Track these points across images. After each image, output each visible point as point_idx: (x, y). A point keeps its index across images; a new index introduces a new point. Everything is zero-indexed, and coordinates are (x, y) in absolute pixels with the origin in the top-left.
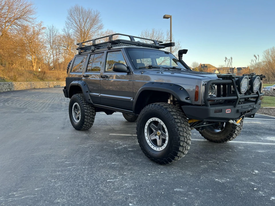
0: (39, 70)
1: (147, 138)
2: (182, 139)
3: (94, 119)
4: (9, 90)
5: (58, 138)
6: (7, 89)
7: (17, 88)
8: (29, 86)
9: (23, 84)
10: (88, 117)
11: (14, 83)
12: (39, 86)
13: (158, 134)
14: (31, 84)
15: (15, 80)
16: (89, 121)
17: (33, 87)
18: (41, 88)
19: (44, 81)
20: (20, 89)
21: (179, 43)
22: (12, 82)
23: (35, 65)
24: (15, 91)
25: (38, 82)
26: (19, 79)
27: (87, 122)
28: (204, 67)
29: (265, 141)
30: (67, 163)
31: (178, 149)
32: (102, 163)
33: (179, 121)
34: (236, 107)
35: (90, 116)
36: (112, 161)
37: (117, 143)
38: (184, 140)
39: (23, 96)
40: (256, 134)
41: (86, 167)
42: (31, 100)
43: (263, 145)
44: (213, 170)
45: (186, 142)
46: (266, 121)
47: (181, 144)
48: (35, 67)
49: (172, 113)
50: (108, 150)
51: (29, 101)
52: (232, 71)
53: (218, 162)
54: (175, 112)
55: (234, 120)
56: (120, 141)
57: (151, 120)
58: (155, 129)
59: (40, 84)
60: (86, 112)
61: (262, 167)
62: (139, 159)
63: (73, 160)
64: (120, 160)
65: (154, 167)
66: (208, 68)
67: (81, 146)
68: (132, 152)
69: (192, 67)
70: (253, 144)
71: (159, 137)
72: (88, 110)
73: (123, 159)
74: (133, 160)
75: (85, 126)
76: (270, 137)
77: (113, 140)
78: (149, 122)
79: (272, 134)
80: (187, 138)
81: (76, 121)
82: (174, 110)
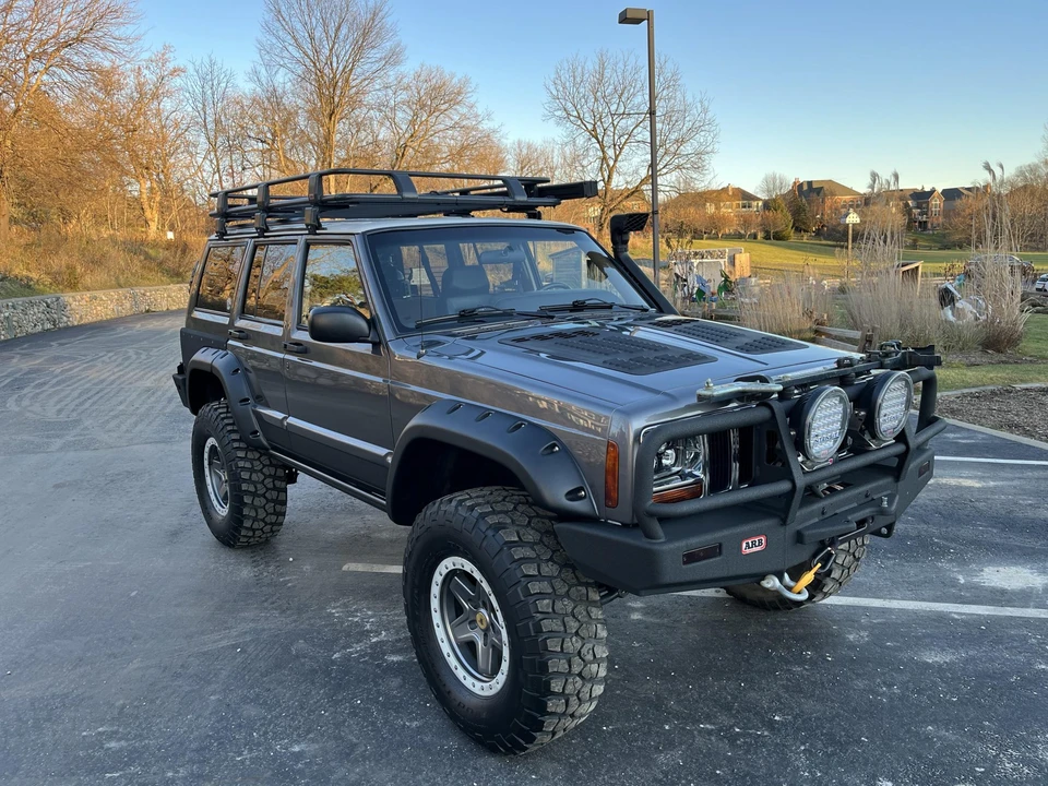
0: (170, 235)
1: (440, 633)
2: (557, 665)
3: (284, 503)
4: (48, 326)
5: (134, 594)
6: (43, 324)
7: (81, 317)
8: (128, 305)
9: (104, 298)
10: (257, 500)
11: (68, 297)
12: (164, 303)
13: (481, 621)
14: (134, 297)
15: (73, 285)
16: (262, 514)
17: (143, 307)
18: (174, 308)
19: (184, 281)
20: (95, 319)
21: (706, 103)
22: (58, 295)
23: (153, 215)
24: (74, 327)
25: (161, 287)
26: (88, 280)
27: (255, 519)
28: (809, 194)
29: (968, 595)
30: (113, 744)
31: (542, 709)
32: (251, 744)
33: (545, 587)
34: (789, 522)
35: (264, 496)
36: (299, 735)
37: (356, 620)
38: (570, 666)
39: (89, 358)
40: (942, 552)
41: (178, 772)
42: (113, 378)
43: (956, 617)
44: (705, 780)
45: (580, 675)
46: (1002, 474)
47: (556, 686)
48: (153, 226)
49: (519, 553)
50: (303, 665)
51: (102, 381)
52: (924, 205)
53: (738, 730)
54: (535, 543)
55: (786, 575)
56: (369, 609)
57: (448, 564)
58: (469, 600)
59: (169, 296)
60: (245, 480)
61: (919, 757)
62: (411, 720)
63: (143, 730)
64: (334, 724)
65: (459, 768)
66: (825, 195)
67: (205, 644)
68: (396, 677)
69: (764, 197)
70: (915, 612)
71: (486, 633)
72: (256, 471)
73: (345, 721)
74: (385, 723)
75: (250, 534)
76: (996, 569)
77: (345, 605)
78: (444, 572)
79: (1010, 551)
80: (581, 658)
81: (218, 507)
82: (530, 536)
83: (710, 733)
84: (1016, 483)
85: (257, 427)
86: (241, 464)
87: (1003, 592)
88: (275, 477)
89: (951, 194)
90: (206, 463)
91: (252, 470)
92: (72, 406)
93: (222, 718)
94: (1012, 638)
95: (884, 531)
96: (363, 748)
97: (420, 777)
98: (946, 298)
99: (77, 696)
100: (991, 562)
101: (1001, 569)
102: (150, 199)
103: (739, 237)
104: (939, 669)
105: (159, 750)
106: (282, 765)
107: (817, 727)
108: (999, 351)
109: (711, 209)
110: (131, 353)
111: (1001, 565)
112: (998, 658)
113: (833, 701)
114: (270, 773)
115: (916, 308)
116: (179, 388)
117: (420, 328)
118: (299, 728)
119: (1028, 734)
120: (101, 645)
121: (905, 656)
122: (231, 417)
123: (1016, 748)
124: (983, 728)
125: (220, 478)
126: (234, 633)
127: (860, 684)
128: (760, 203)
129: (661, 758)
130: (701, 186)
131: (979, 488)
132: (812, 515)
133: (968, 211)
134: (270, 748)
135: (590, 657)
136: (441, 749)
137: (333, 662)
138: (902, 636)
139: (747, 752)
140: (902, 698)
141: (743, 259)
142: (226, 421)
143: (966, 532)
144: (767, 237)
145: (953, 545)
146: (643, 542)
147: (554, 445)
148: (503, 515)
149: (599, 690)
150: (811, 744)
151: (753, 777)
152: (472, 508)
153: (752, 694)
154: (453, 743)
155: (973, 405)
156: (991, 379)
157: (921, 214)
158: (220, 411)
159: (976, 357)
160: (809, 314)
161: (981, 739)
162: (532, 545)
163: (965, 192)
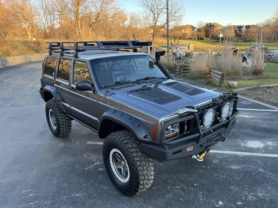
0: (34, 39)
1: (112, 166)
2: (141, 178)
3: (71, 126)
4: (3, 67)
5: (33, 151)
6: (1, 66)
7: (11, 64)
8: (24, 60)
9: (17, 58)
10: (64, 126)
11: (8, 58)
12: (34, 59)
13: (123, 164)
14: (26, 58)
15: (9, 55)
16: (65, 129)
17: (28, 61)
18: (37, 61)
19: (39, 53)
20: (15, 64)
22: (5, 58)
23: (29, 33)
24: (10, 67)
25: (33, 55)
26: (13, 53)
27: (63, 131)
28: (210, 27)
29: (244, 149)
30: (31, 195)
31: (138, 188)
32: (66, 194)
33: (138, 159)
34: (199, 143)
35: (65, 125)
36: (78, 191)
37: (91, 158)
38: (145, 178)
39: (15, 77)
40: (238, 137)
41: (48, 202)
42: (22, 83)
43: (240, 156)
44: (177, 202)
45: (147, 179)
46: (255, 114)
47: (141, 182)
48: (30, 37)
49: (132, 150)
50: (78, 171)
51: (19, 85)
52: (240, 30)
53: (185, 188)
54: (136, 148)
55: (198, 155)
56: (94, 155)
57: (114, 150)
58: (119, 159)
59: (35, 57)
60: (60, 121)
61: (229, 195)
62: (105, 187)
63: (38, 191)
64: (86, 188)
65: (118, 200)
66: (214, 27)
67: (52, 166)
68: (101, 175)
69: (198, 27)
70: (230, 154)
71: (124, 167)
72: (63, 119)
73: (89, 187)
74: (99, 187)
75: (62, 134)
76: (251, 142)
77: (88, 154)
78: (113, 152)
79: (255, 136)
80: (147, 175)
81: (53, 127)
82: (135, 145)
83: (179, 189)
84: (258, 116)
85: (63, 108)
86: (59, 117)
87: (252, 148)
88: (68, 120)
89: (248, 27)
90: (50, 115)
91: (62, 118)
92: (11, 93)
93: (58, 187)
94: (254, 162)
95: (223, 140)
96: (94, 195)
97: (108, 202)
98: (244, 59)
99: (21, 181)
100: (250, 140)
101: (252, 142)
102: (28, 29)
103: (191, 39)
104: (235, 170)
105: (43, 196)
106: (74, 200)
107: (205, 187)
108: (257, 75)
109: (183, 31)
110: (26, 75)
111: (252, 141)
112: (250, 167)
113: (209, 180)
114: (71, 202)
115: (236, 64)
116: (41, 94)
117: (105, 87)
118: (78, 190)
119: (256, 188)
120: (26, 166)
121: (227, 167)
122: (55, 104)
123: (252, 192)
124: (245, 187)
125: (54, 119)
126: (60, 162)
127: (216, 175)
128: (197, 29)
129: (167, 196)
130: (180, 25)
131: (249, 118)
132: (204, 140)
133: (252, 32)
134: (70, 195)
135: (150, 175)
136: (113, 195)
137: (85, 171)
138: (227, 161)
139: (188, 194)
140: (226, 178)
141: (192, 46)
142: (55, 105)
143: (245, 131)
144: (198, 39)
145: (241, 135)
146: (163, 150)
147: (141, 124)
148: (128, 140)
149: (152, 182)
150: (203, 191)
151: (189, 201)
152: (120, 138)
153: (190, 178)
154: (116, 193)
155: (249, 92)
156: (254, 84)
157: (240, 32)
158: (53, 102)
159: (251, 77)
160: (208, 66)
161: (244, 190)
162: (135, 148)
163: (251, 26)
